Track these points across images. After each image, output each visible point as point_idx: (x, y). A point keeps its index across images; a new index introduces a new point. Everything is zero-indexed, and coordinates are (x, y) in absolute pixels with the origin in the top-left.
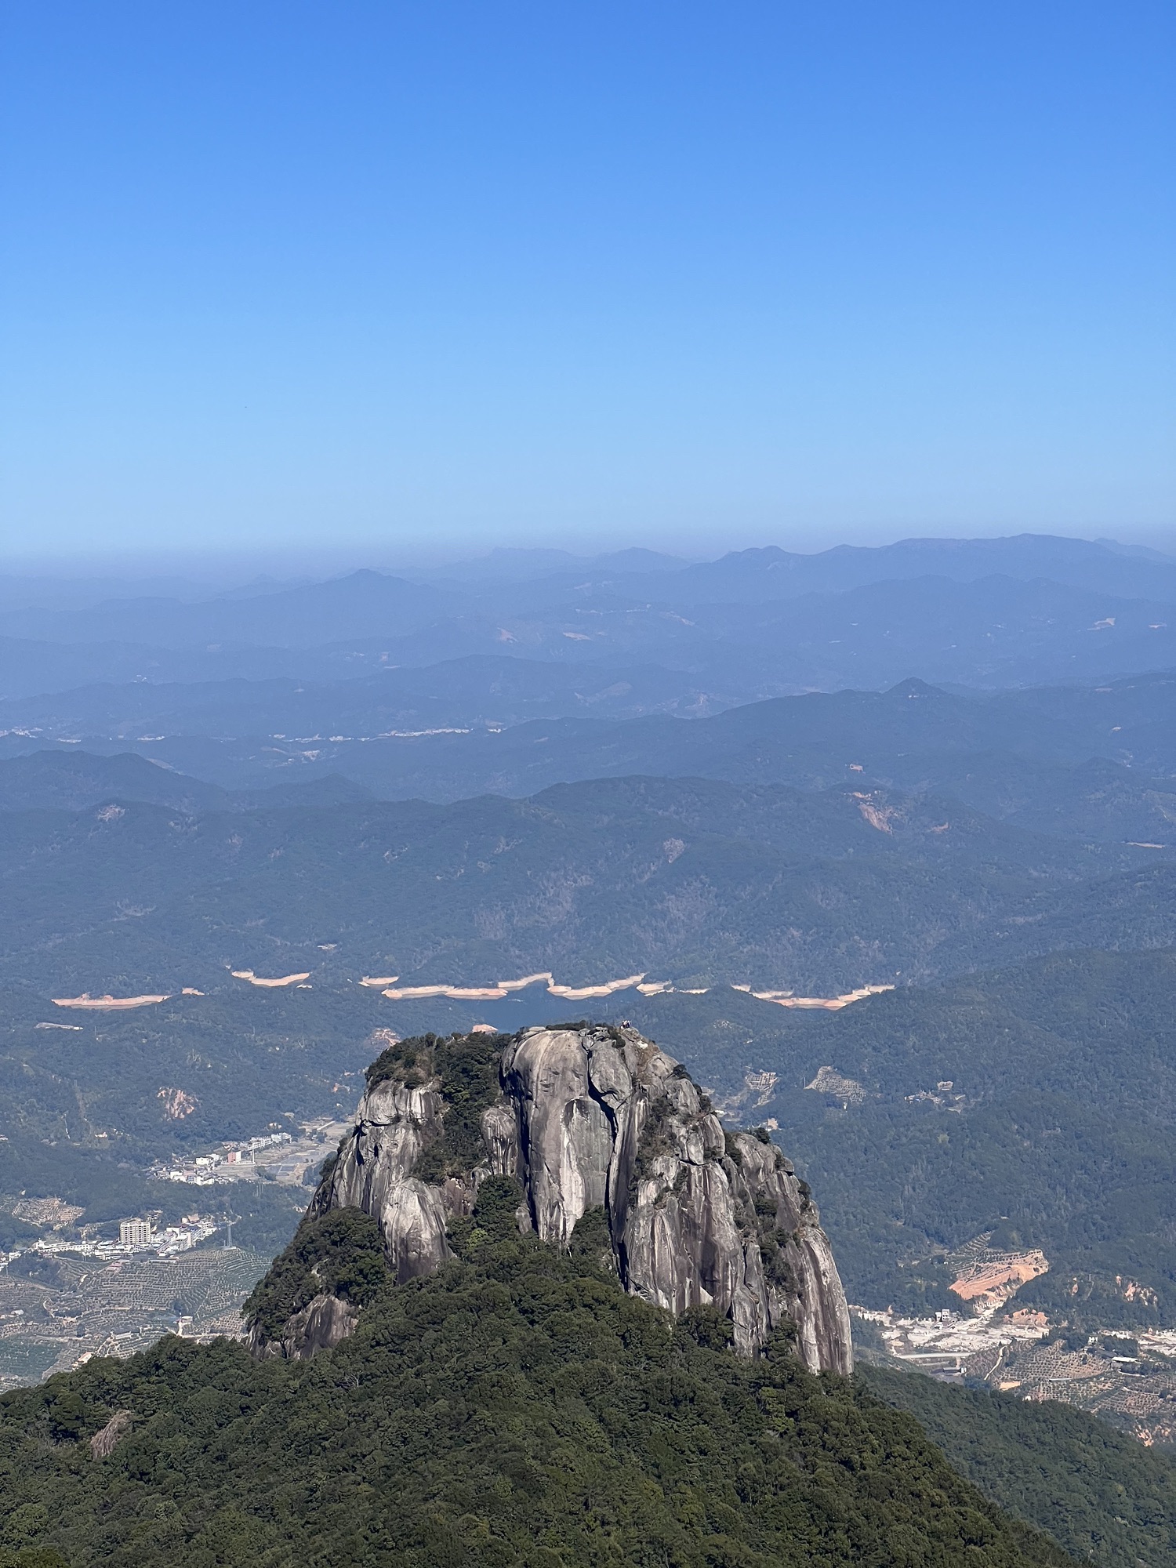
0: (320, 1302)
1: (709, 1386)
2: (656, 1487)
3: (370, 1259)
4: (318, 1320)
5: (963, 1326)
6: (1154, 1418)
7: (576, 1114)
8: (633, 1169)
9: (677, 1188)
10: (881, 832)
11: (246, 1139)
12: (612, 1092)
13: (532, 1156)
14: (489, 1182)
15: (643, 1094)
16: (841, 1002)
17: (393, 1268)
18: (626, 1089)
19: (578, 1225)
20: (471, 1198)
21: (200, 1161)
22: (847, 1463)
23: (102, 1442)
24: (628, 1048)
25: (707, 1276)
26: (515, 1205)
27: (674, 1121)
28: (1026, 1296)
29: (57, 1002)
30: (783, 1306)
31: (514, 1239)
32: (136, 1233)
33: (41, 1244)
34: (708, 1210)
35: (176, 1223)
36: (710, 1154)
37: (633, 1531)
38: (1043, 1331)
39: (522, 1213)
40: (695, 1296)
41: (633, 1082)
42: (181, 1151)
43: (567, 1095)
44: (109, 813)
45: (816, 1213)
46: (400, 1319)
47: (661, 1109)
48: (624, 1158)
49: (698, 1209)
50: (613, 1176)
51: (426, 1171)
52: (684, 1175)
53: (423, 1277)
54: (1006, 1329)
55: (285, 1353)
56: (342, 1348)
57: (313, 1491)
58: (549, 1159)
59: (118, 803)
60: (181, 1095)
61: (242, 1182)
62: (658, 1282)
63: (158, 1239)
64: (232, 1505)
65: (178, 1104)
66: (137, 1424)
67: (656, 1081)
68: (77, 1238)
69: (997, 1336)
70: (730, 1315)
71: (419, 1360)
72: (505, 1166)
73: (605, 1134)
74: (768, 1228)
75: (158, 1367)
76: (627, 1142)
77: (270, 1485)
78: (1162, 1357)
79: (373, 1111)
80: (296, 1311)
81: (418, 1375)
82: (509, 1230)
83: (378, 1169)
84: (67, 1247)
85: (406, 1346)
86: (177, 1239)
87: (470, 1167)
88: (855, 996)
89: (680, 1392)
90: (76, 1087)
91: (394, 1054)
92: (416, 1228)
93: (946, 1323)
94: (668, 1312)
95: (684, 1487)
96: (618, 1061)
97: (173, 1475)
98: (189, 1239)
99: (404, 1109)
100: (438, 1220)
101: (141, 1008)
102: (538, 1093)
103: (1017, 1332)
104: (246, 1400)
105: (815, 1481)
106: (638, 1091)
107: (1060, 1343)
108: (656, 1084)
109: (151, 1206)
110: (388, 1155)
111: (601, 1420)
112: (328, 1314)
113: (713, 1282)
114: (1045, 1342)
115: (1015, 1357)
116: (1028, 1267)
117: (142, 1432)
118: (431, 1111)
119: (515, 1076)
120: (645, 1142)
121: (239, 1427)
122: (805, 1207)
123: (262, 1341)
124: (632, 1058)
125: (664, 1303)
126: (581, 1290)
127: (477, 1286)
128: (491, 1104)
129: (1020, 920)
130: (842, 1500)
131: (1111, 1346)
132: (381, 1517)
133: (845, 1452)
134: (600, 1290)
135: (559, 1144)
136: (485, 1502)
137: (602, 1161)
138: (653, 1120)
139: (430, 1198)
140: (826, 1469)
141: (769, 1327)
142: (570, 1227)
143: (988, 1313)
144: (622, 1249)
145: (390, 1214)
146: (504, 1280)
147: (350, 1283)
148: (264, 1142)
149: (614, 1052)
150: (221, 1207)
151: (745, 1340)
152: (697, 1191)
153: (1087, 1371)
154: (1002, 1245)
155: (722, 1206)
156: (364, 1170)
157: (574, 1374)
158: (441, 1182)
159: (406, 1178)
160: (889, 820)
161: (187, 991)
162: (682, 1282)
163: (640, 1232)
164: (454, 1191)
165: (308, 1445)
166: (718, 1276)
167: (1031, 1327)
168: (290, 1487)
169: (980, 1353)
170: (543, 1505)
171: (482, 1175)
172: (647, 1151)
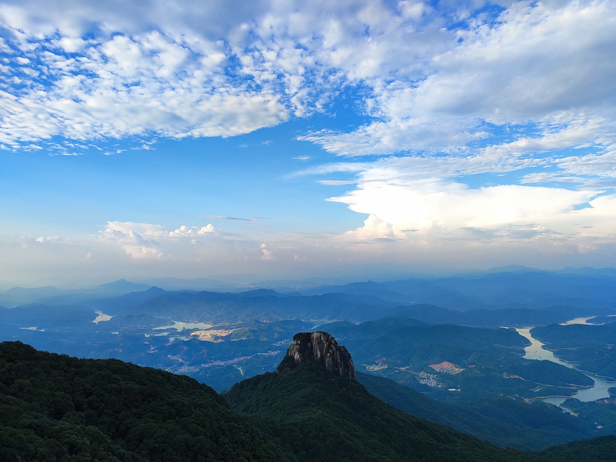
3: (293, 363)
6: (401, 379)
7: (320, 344)
8: (327, 351)
9: (332, 354)
12: (324, 341)
15: (328, 341)
17: (296, 364)
19: (319, 358)
21: (278, 343)
25: (336, 366)
27: (332, 345)
28: (385, 363)
30: (346, 370)
38: (387, 367)
39: (312, 357)
43: (318, 341)
46: (296, 371)
49: (335, 357)
50: (324, 352)
51: (300, 351)
53: (299, 365)
54: (382, 367)
55: (282, 375)
58: (316, 350)
62: (330, 367)
70: (339, 371)
73: (323, 346)
74: (344, 359)
76: (326, 348)
78: (402, 371)
79: (294, 343)
80: (283, 369)
83: (294, 351)
91: (296, 335)
92: (299, 359)
93: (374, 366)
94: (331, 371)
99: (298, 343)
100: (302, 358)
102: (315, 341)
104: (276, 381)
107: (389, 369)
112: (287, 370)
118: (301, 343)
119: (311, 339)
123: (279, 373)
124: (327, 336)
128: (308, 343)
131: (396, 369)
139: (301, 355)
141: (345, 373)
143: (380, 365)
145: (295, 357)
146: (310, 366)
147: (290, 366)
148: (286, 340)
149: (324, 336)
151: (341, 375)
152: (335, 354)
154: (381, 356)
155: (338, 357)
159: (297, 352)
162: (333, 367)
163: (328, 360)
164: (304, 354)
171: (308, 352)
172: (329, 349)
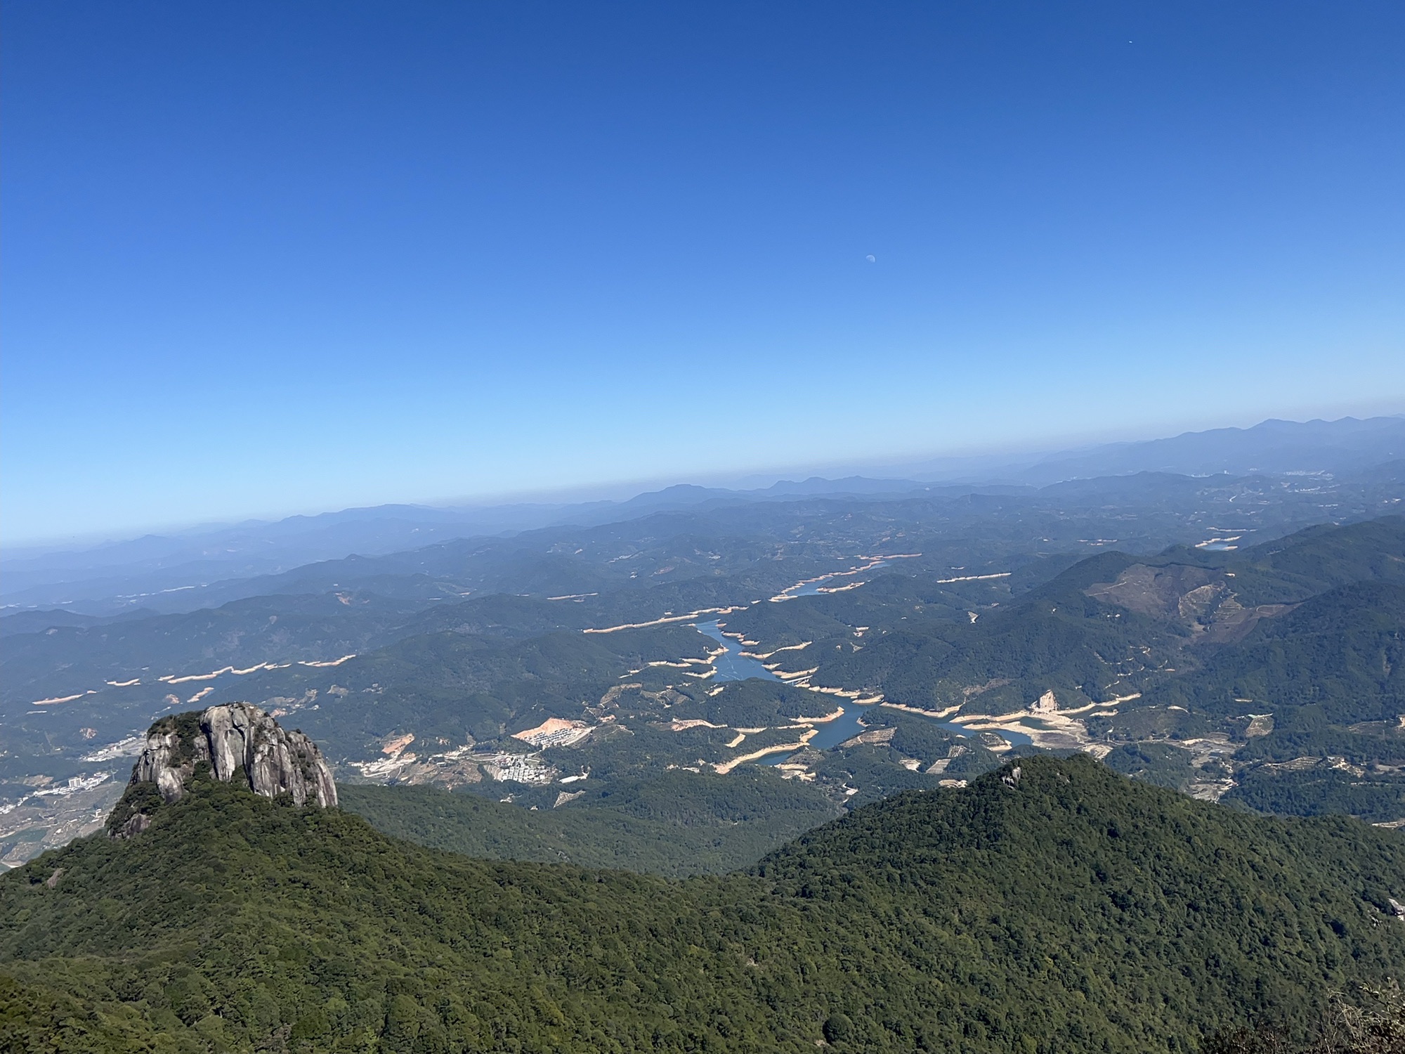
0: (135, 817)
1: (285, 820)
2: (269, 858)
3: (155, 798)
4: (135, 823)
5: (388, 762)
6: (451, 780)
7: (229, 735)
8: (252, 751)
9: (269, 755)
10: (346, 606)
11: (118, 742)
12: (242, 725)
13: (214, 752)
14: (198, 764)
15: (254, 724)
16: (338, 662)
17: (163, 800)
18: (247, 724)
19: (233, 773)
20: (192, 770)
21: (100, 753)
22: (337, 836)
23: (51, 882)
24: (246, 709)
25: (283, 783)
26: (209, 770)
27: (265, 732)
28: (408, 749)
29: (35, 703)
30: (311, 787)
31: (209, 782)
32: (76, 783)
33: (36, 793)
34: (281, 760)
35: (91, 776)
36: (280, 741)
37: (261, 877)
38: (415, 759)
39: (212, 772)
40: (279, 789)
41: (249, 721)
42: (91, 750)
43: (225, 729)
44: (51, 632)
45: (320, 754)
46: (167, 819)
47: (261, 728)
48: (248, 747)
49: (277, 760)
50: (245, 754)
51: (173, 763)
52: (271, 750)
53: (175, 801)
54: (402, 761)
55: (123, 837)
56: (145, 832)
57: (137, 886)
58: (221, 752)
59: (55, 628)
60: (89, 730)
61: (117, 757)
62: (265, 788)
63: (85, 784)
64: (105, 897)
65: (89, 734)
66: (65, 873)
67: (257, 719)
68: (52, 788)
69: (399, 763)
70: (292, 794)
71: (176, 831)
72: (205, 757)
73: (241, 740)
74: (303, 762)
75: (72, 850)
76: (249, 742)
77: (120, 887)
78: (453, 760)
79: (151, 745)
80: (126, 821)
81: (176, 836)
82: (207, 779)
83: (154, 765)
84: (47, 792)
85: (170, 828)
86: (93, 782)
87: (190, 759)
88: (342, 660)
89: (275, 824)
90: (46, 733)
91: (157, 724)
92: (171, 785)
93: (382, 762)
94: (269, 797)
95: (278, 856)
96: (243, 714)
97: (82, 889)
98: (98, 781)
99: (163, 743)
100: (180, 780)
101: (71, 700)
102: (214, 729)
103: (405, 761)
104: (108, 857)
105: (325, 845)
106: (252, 724)
107: (420, 762)
108: (258, 721)
109: (80, 772)
110: (158, 760)
111: (246, 839)
112: (139, 821)
113: (285, 784)
114: (415, 763)
115: (405, 769)
116: (408, 739)
117: (68, 875)
118: (173, 742)
119: (205, 725)
120: (255, 741)
121: (107, 867)
122: (316, 752)
123: (113, 834)
124: (248, 713)
125: (268, 795)
126: (236, 796)
127: (196, 801)
128: (197, 736)
129: (396, 628)
130: (335, 849)
131: (436, 760)
132: (164, 891)
133: (336, 832)
134: (243, 794)
135: (224, 746)
136: (204, 878)
137: (240, 749)
138: (258, 733)
139: (176, 773)
140: (330, 840)
141: (307, 795)
142: (231, 774)
143: (396, 757)
144: (250, 778)
145: (160, 781)
146: (206, 797)
147: (147, 808)
148: (125, 742)
149: (241, 711)
150: (110, 768)
151: (298, 802)
152: (276, 754)
153: (429, 769)
154: (399, 734)
155: (286, 758)
156: (149, 767)
157: (234, 826)
158: (180, 767)
159: (166, 767)
160: (349, 601)
161: (89, 692)
162: (273, 786)
163: (256, 771)
164: (184, 768)
165: (133, 870)
166: (287, 782)
167: (410, 759)
168: (128, 886)
169: (394, 770)
170: (226, 875)
171: (195, 761)
172: (257, 744)
